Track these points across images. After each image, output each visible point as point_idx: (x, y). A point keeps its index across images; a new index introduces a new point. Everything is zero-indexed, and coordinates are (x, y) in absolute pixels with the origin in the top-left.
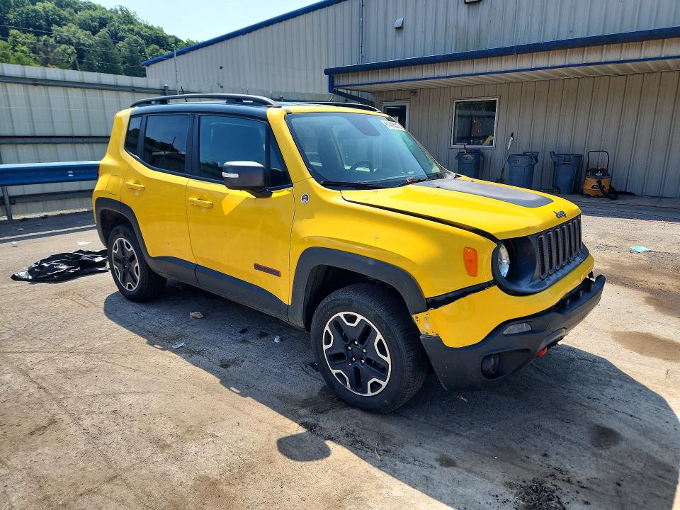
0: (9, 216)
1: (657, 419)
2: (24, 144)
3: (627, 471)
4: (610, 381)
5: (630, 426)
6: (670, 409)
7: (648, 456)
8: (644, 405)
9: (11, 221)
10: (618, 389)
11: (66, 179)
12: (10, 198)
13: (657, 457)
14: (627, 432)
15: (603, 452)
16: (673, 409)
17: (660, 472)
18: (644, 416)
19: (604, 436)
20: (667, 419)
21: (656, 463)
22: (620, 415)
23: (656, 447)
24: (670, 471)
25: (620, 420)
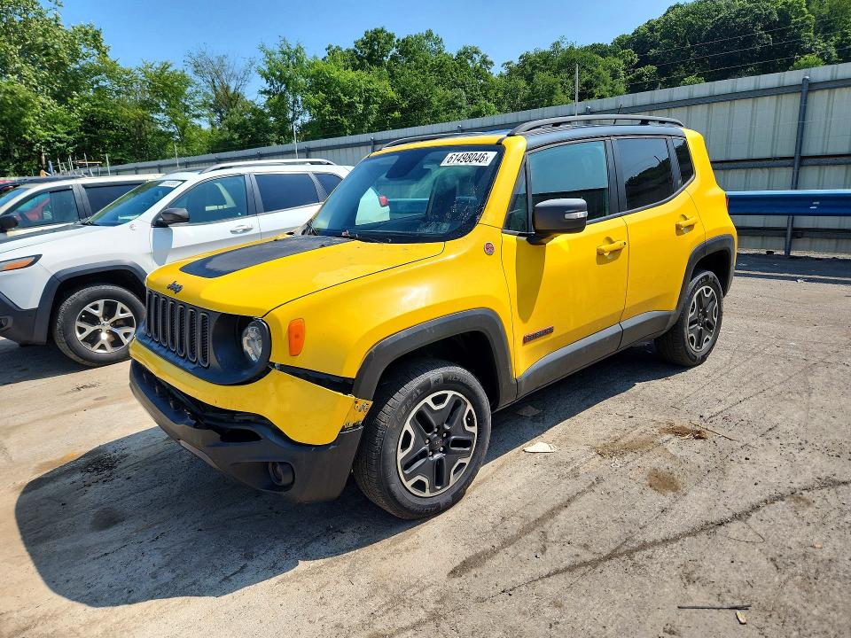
1: (80, 575)
3: (66, 515)
4: (173, 571)
5: (96, 545)
6: (77, 600)
7: (59, 536)
8: (107, 578)
10: (154, 569)
13: (51, 543)
14: (93, 538)
15: (96, 510)
16: (74, 603)
17: (41, 534)
18: (95, 566)
19: (108, 520)
20: (71, 585)
21: (49, 537)
22: (117, 545)
23: (59, 548)
24: (34, 541)
25: (111, 542)
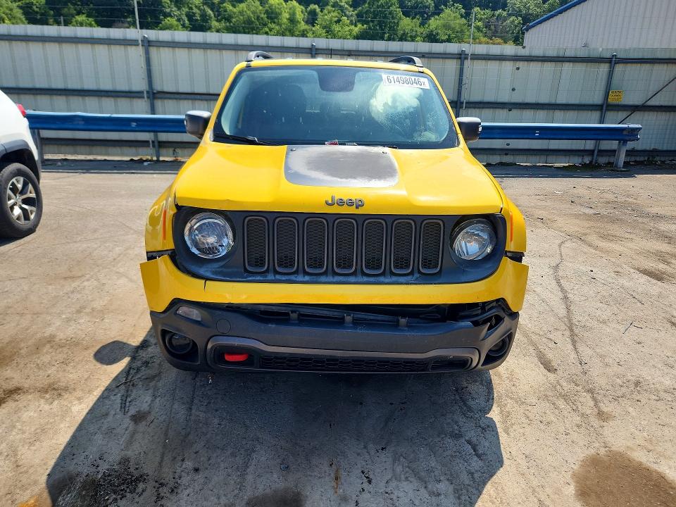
0: (158, 157)
2: (185, 99)
9: (158, 161)
11: (129, 129)
12: (159, 142)
